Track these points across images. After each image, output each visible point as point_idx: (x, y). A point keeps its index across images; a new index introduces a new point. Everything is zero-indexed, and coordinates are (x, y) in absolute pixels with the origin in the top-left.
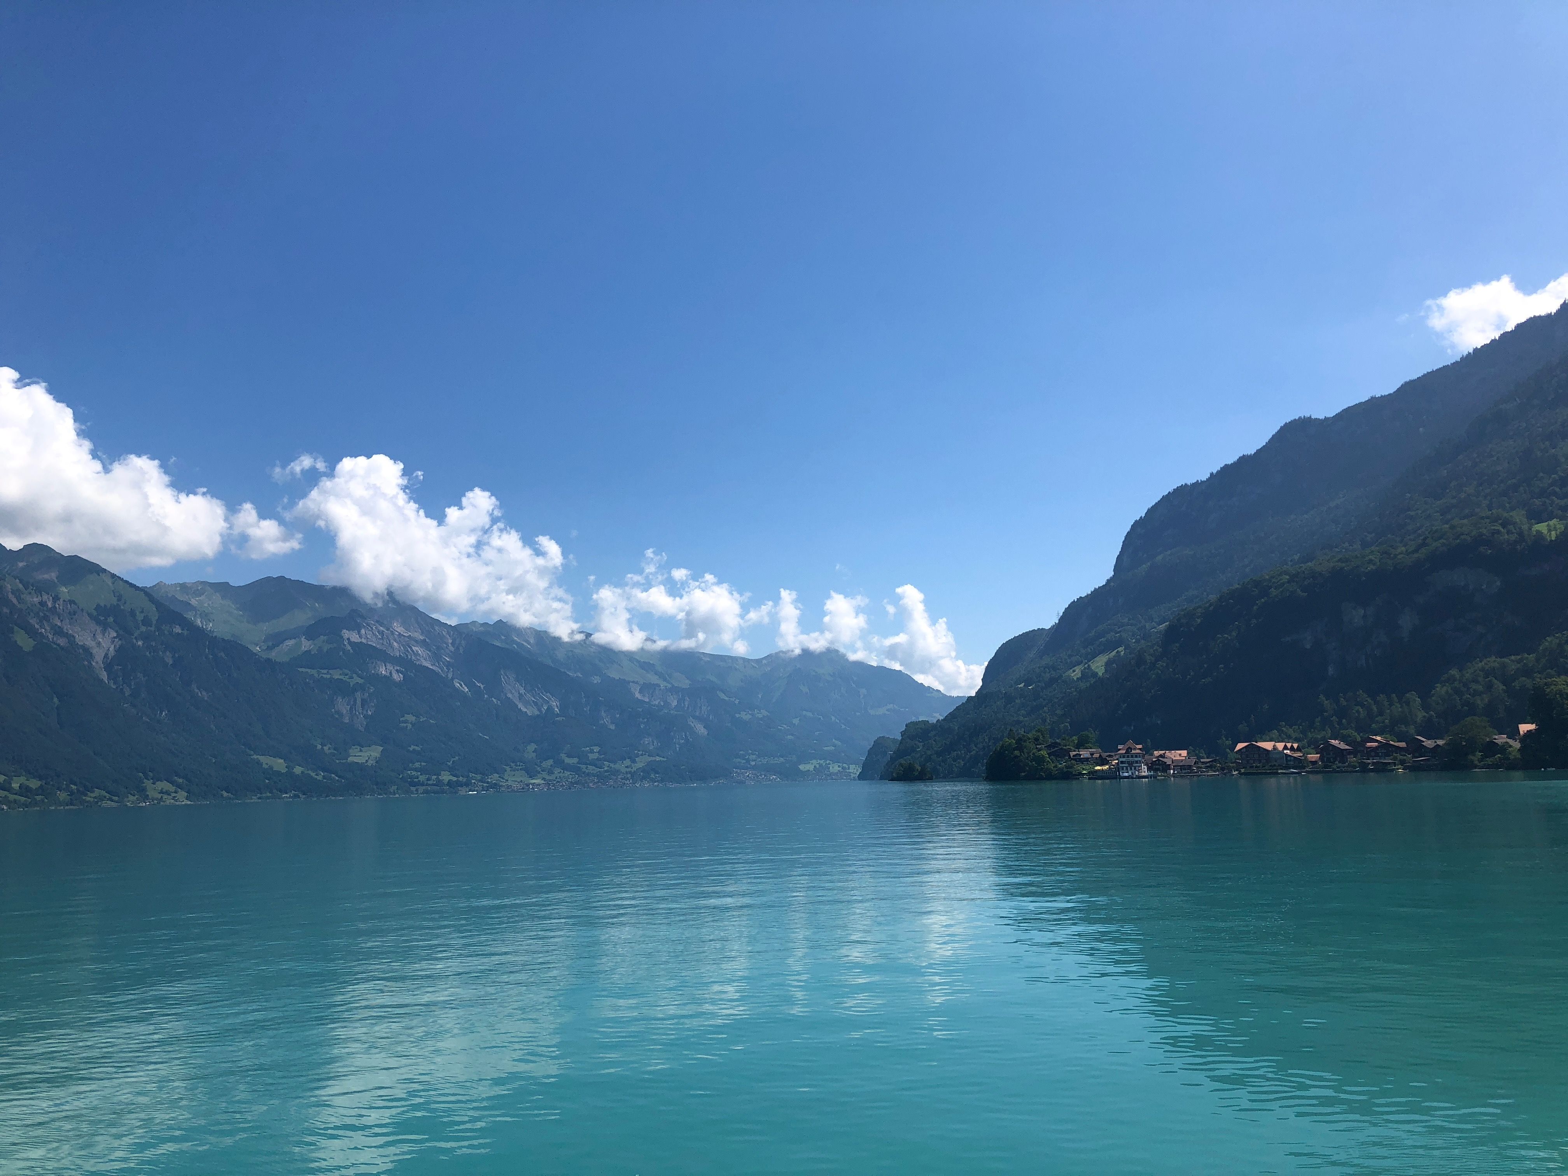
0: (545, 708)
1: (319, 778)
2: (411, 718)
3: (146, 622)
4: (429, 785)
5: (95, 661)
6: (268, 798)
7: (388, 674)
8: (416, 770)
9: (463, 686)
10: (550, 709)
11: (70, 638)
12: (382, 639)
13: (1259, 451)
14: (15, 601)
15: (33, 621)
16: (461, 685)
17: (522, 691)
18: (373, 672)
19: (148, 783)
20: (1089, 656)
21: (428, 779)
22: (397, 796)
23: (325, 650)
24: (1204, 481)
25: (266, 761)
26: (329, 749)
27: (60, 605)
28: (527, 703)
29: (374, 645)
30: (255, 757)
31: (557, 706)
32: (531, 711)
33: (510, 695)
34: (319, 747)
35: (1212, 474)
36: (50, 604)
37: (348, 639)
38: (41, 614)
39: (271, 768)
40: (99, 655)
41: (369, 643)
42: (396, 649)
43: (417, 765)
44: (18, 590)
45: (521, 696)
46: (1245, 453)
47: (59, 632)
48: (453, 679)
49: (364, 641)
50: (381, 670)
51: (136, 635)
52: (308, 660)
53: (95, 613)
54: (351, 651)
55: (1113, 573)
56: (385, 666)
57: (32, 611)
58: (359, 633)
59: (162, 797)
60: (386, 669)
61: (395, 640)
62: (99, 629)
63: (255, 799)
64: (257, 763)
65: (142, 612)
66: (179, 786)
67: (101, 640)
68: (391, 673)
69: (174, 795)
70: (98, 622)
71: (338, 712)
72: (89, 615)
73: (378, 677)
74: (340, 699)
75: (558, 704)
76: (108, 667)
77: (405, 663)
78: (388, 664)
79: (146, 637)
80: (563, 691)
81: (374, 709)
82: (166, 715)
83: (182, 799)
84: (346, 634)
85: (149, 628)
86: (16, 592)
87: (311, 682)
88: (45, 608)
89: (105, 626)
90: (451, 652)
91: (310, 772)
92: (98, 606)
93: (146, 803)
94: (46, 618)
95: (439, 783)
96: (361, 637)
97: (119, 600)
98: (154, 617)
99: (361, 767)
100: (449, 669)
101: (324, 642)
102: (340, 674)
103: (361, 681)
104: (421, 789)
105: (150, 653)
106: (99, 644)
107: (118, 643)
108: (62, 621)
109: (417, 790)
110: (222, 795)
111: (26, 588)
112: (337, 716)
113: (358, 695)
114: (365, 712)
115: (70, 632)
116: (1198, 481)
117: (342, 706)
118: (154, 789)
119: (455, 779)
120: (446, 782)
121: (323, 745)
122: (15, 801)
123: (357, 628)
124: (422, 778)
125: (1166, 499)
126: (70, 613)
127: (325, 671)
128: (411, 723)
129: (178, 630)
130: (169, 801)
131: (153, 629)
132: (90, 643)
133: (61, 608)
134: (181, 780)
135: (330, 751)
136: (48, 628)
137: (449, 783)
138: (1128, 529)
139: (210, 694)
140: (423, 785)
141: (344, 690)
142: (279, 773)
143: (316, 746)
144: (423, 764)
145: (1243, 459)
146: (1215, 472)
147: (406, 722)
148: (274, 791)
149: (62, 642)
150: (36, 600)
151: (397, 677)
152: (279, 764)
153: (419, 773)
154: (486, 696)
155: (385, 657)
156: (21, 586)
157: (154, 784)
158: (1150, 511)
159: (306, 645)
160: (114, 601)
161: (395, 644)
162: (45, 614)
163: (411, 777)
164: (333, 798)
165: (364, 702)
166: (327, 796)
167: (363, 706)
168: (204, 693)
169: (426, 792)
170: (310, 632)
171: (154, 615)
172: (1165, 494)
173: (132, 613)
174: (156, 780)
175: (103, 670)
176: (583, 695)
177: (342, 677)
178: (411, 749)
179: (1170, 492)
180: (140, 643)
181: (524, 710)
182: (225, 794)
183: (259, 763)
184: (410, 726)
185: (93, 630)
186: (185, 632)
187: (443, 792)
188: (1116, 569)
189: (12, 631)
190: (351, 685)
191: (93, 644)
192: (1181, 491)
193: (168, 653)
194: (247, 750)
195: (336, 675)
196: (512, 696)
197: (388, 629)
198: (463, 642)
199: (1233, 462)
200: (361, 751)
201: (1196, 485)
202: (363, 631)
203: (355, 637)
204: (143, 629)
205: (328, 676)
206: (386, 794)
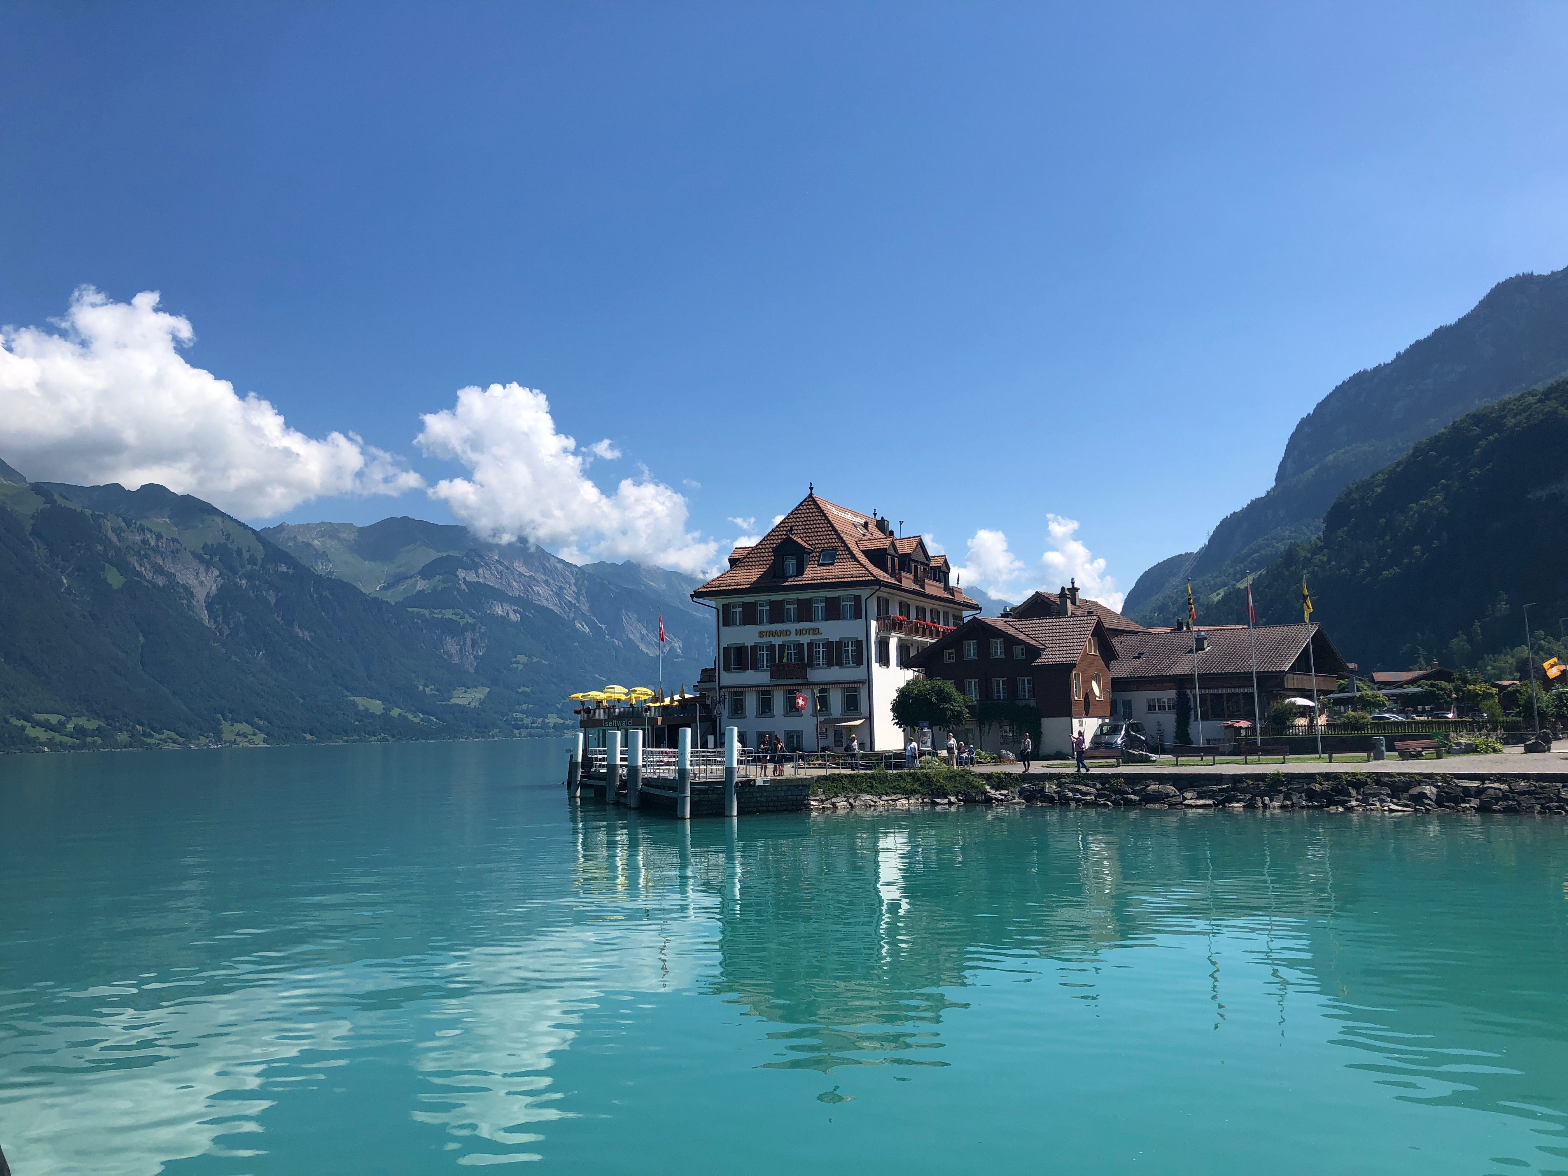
0: (668, 649)
1: (417, 720)
2: (522, 658)
3: (252, 561)
4: (534, 728)
5: (196, 600)
6: (355, 741)
7: (505, 614)
8: (522, 712)
9: (585, 626)
10: (672, 650)
11: (171, 576)
12: (501, 578)
13: (1461, 321)
14: (114, 539)
15: (133, 560)
16: (583, 626)
17: (644, 632)
18: (489, 612)
19: (226, 726)
20: (1238, 576)
21: (533, 723)
22: (496, 739)
23: (439, 589)
24: (1388, 364)
25: (362, 702)
26: (431, 691)
27: (162, 543)
28: (648, 644)
29: (493, 585)
30: (352, 698)
31: (680, 647)
32: (652, 652)
33: (631, 636)
34: (421, 688)
35: (1398, 355)
36: (153, 543)
37: (464, 579)
38: (142, 553)
39: (367, 709)
40: (200, 594)
41: (488, 583)
42: (516, 589)
43: (524, 707)
44: (120, 528)
45: (643, 637)
46: (1443, 324)
47: (159, 570)
48: (574, 619)
49: (481, 581)
50: (497, 610)
51: (241, 573)
52: (420, 600)
53: (201, 552)
54: (467, 590)
55: (1274, 483)
56: (502, 606)
57: (133, 549)
58: (477, 572)
59: (235, 740)
60: (503, 609)
61: (515, 581)
62: (202, 569)
63: (340, 742)
64: (353, 705)
65: (249, 551)
66: (259, 728)
67: (204, 579)
68: (508, 613)
69: (250, 737)
70: (201, 560)
71: (446, 653)
72: (194, 554)
73: (494, 618)
74: (449, 639)
75: (681, 645)
76: (209, 607)
77: (524, 603)
78: (504, 604)
79: (249, 577)
80: (686, 632)
81: (484, 649)
82: (263, 654)
83: (259, 741)
84: (461, 573)
85: (254, 567)
86: (117, 531)
87: (420, 622)
88: (147, 547)
89: (208, 564)
90: (574, 592)
91: (408, 714)
92: (205, 545)
93: (217, 745)
94: (147, 556)
95: (544, 726)
96: (478, 576)
97: (227, 539)
98: (260, 555)
99: (462, 709)
100: (570, 610)
101: (439, 581)
102: (453, 614)
103: (471, 620)
104: (525, 732)
105: (253, 592)
106: (202, 582)
107: (220, 581)
108: (164, 560)
109: (520, 733)
110: (304, 738)
111: (129, 526)
112: (446, 657)
113: (469, 635)
114: (475, 653)
115: (173, 571)
116: (1380, 365)
117: (451, 646)
118: (228, 730)
119: (561, 721)
120: (551, 725)
121: (426, 686)
122: (61, 743)
123: (475, 567)
124: (527, 721)
125: (1340, 390)
126: (172, 552)
127: (437, 611)
128: (523, 664)
129: (283, 568)
130: (243, 743)
131: (257, 568)
132: (192, 581)
133: (164, 546)
134: (261, 722)
135: (431, 693)
136: (148, 567)
137: (555, 726)
138: (1293, 429)
139: (312, 634)
140: (527, 727)
141: (453, 629)
142: (373, 716)
143: (418, 687)
144: (530, 706)
145: (1441, 334)
146: (1402, 351)
147: (518, 663)
148: (363, 734)
149: (161, 581)
150: (138, 538)
151: (514, 617)
152: (376, 706)
153: (525, 715)
154: (607, 637)
155: (500, 596)
156: (123, 524)
157: (232, 725)
158: (1320, 407)
159: (421, 585)
160: (223, 540)
161: (515, 583)
162: (146, 553)
163: (516, 720)
164: (424, 741)
165: (474, 643)
166: (416, 740)
167: (473, 645)
168: (306, 633)
169: (530, 735)
170: (427, 572)
171: (260, 553)
172: (1338, 385)
173: (239, 552)
174: (234, 721)
175: (205, 609)
176: (706, 636)
177: (453, 617)
178: (520, 690)
179: (1344, 381)
180: (244, 582)
181: (645, 650)
182: (308, 737)
183: (354, 704)
184: (521, 667)
185: (195, 568)
186: (291, 571)
187: (547, 735)
188: (1277, 480)
189: (103, 569)
190: (461, 624)
191: (196, 582)
192: (1359, 379)
193: (271, 592)
194: (345, 691)
195: (448, 614)
196: (634, 637)
197: (508, 568)
198: (586, 583)
199: (1426, 337)
200: (466, 692)
201: (1378, 370)
202: (480, 571)
203: (472, 577)
204: (249, 567)
205: (440, 616)
206: (482, 737)
